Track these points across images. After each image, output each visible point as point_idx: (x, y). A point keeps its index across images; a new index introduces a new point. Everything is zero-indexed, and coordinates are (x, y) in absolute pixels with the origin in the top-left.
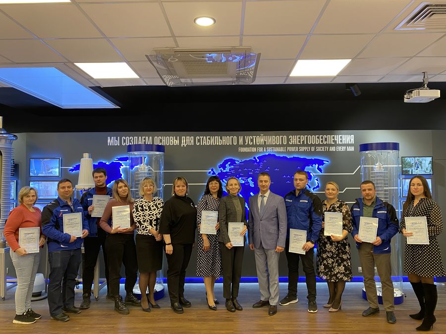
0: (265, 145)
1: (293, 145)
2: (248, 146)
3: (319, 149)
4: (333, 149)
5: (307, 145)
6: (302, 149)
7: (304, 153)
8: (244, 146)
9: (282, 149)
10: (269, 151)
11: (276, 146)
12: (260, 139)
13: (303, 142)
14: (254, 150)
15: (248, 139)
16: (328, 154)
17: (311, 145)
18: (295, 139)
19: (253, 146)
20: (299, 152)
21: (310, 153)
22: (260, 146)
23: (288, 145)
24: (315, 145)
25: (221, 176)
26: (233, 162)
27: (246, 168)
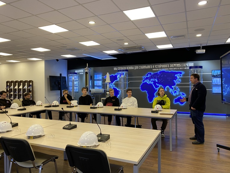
0: (161, 68)
1: (171, 68)
2: (156, 68)
3: (180, 68)
4: (185, 68)
5: (176, 67)
6: (174, 69)
7: (175, 70)
8: (154, 68)
9: (167, 69)
10: (163, 70)
11: (165, 68)
12: (160, 66)
13: (175, 66)
14: (158, 69)
15: (156, 66)
16: (184, 70)
17: (178, 67)
18: (172, 65)
19: (157, 68)
20: (173, 70)
21: (177, 70)
22: (160, 68)
23: (169, 67)
24: (179, 67)
25: (147, 78)
26: (150, 74)
27: (155, 75)
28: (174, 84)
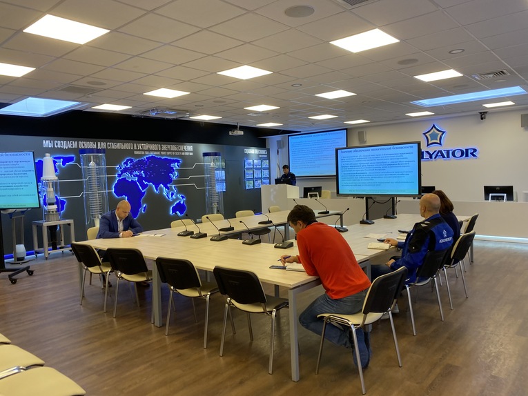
0: (149, 150)
1: (164, 151)
2: (140, 150)
3: (177, 154)
4: (183, 154)
5: (171, 151)
6: (169, 153)
7: (169, 155)
8: (137, 150)
9: (158, 153)
10: (152, 154)
11: (155, 151)
12: (147, 146)
13: (169, 149)
14: (143, 153)
15: (140, 146)
16: (181, 156)
17: (173, 151)
18: (165, 147)
19: (142, 150)
20: (167, 155)
21: (172, 156)
22: (146, 150)
23: (161, 151)
24: (175, 151)
25: (125, 170)
26: (132, 161)
27: (139, 165)
28: (170, 181)
